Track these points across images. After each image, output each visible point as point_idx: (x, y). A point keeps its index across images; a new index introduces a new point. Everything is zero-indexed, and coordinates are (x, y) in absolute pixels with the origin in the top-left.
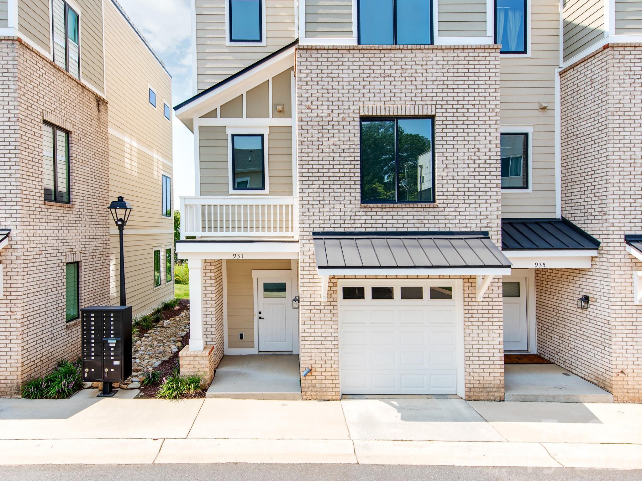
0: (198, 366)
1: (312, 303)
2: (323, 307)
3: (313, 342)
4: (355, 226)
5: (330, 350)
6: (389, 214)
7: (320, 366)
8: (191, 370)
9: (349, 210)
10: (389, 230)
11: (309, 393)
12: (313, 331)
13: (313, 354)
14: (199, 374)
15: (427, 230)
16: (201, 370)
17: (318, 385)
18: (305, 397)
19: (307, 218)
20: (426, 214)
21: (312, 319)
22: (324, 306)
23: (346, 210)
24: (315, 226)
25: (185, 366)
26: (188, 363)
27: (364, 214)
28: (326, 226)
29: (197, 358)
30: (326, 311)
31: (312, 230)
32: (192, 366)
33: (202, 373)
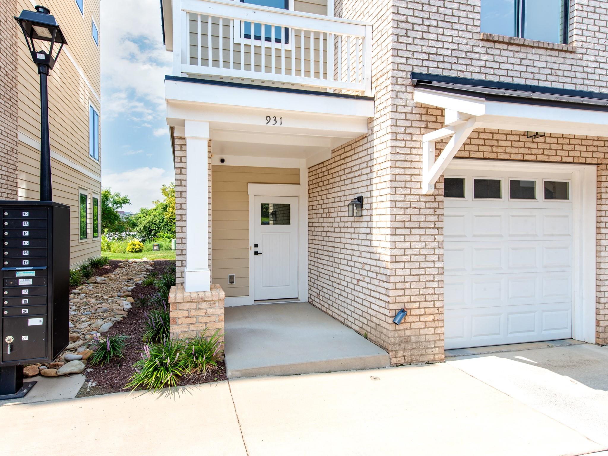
0: (204, 320)
1: (408, 198)
2: (423, 205)
3: (407, 265)
4: (472, 69)
5: (431, 278)
6: (516, 55)
7: (417, 305)
8: (192, 327)
9: (465, 41)
10: (517, 81)
11: (400, 354)
12: (407, 245)
13: (407, 285)
14: (207, 334)
15: (562, 87)
16: (210, 326)
17: (413, 339)
18: (394, 361)
19: (403, 47)
20: (561, 60)
21: (407, 225)
22: (426, 202)
23: (461, 40)
24: (415, 62)
25: (180, 321)
26: (185, 314)
27: (483, 50)
28: (431, 64)
29: (204, 305)
30: (428, 211)
31: (410, 68)
32: (194, 320)
33: (213, 333)
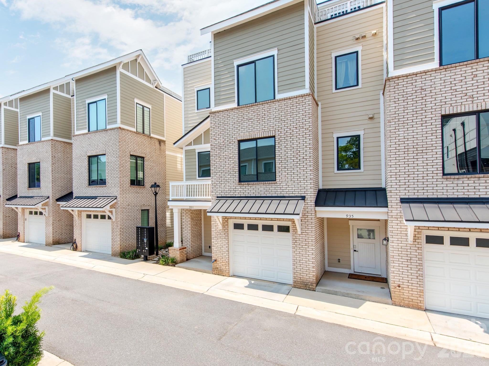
0: (175, 254)
1: (217, 230)
2: (221, 232)
3: (217, 248)
4: (235, 193)
5: (224, 252)
6: (251, 187)
7: (220, 259)
8: (173, 255)
9: (233, 186)
10: (252, 195)
11: (215, 271)
12: (217, 242)
13: (217, 253)
14: (176, 257)
15: (271, 195)
16: (177, 256)
17: (219, 268)
18: (214, 273)
19: (214, 190)
20: (271, 187)
21: (217, 237)
22: (222, 231)
23: (232, 186)
24: (218, 194)
25: (171, 253)
26: (172, 252)
27: (239, 187)
28: (222, 193)
29: (175, 251)
30: (223, 234)
31: (216, 195)
32: (173, 254)
33: (177, 257)
